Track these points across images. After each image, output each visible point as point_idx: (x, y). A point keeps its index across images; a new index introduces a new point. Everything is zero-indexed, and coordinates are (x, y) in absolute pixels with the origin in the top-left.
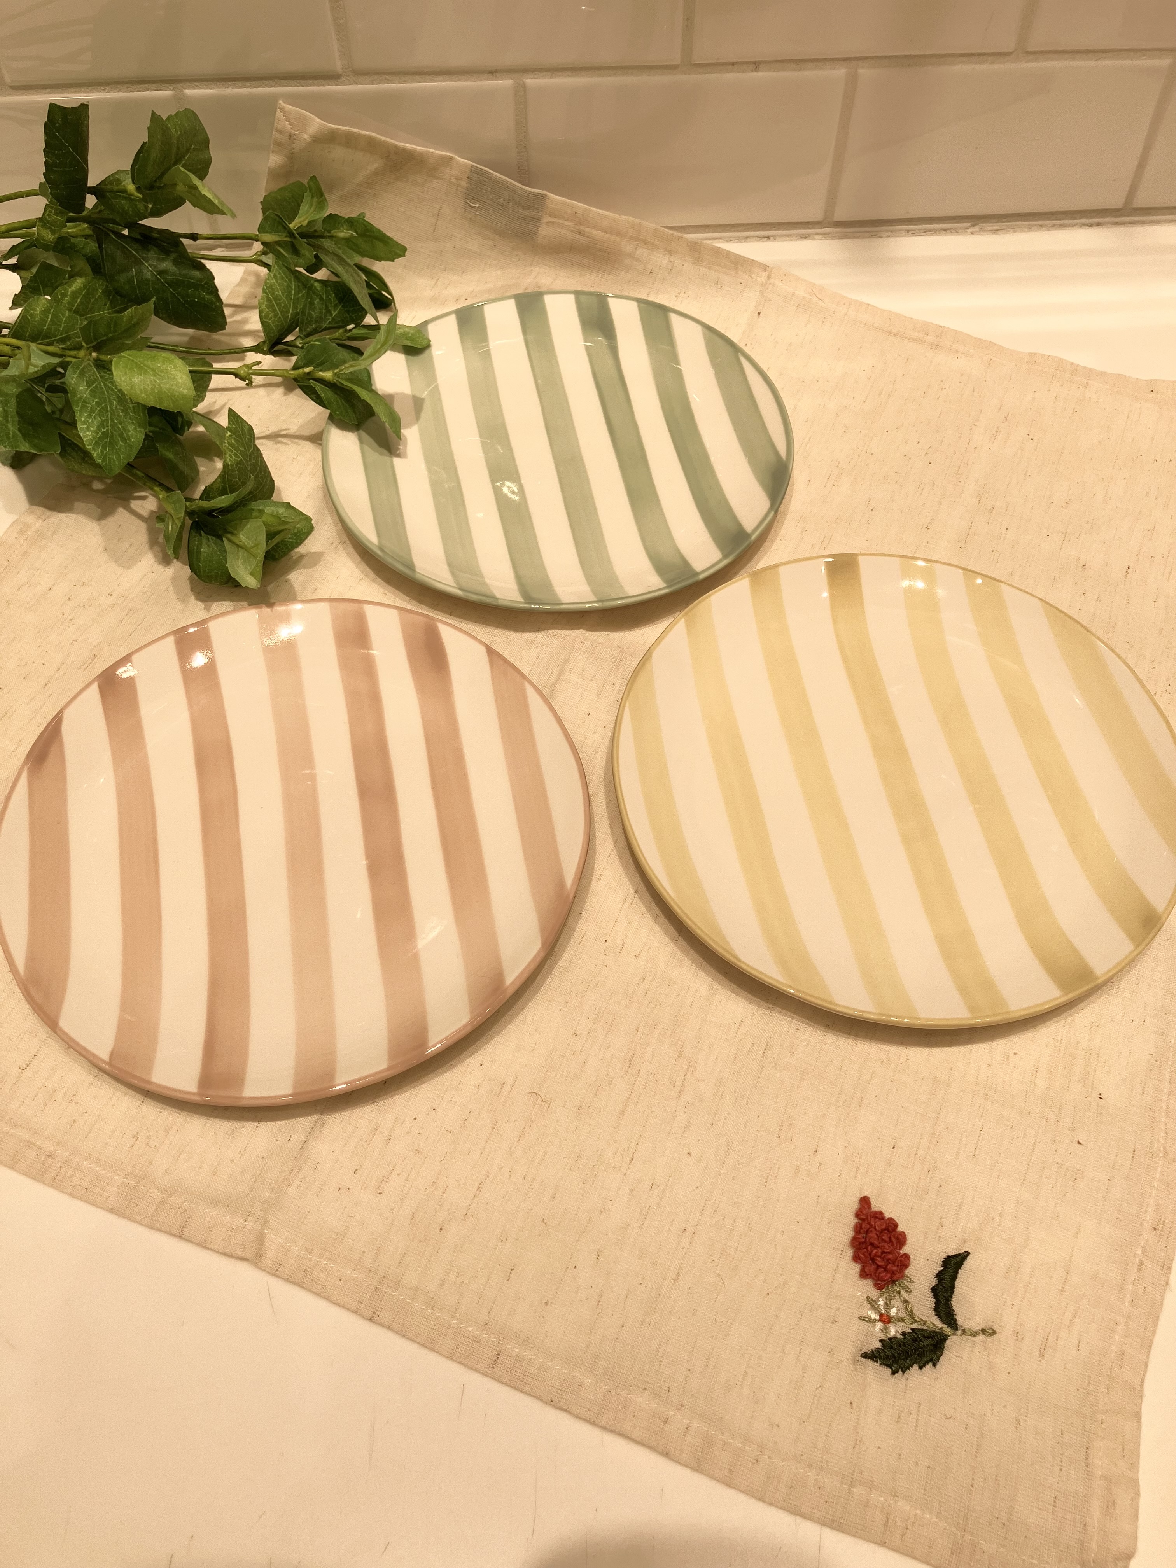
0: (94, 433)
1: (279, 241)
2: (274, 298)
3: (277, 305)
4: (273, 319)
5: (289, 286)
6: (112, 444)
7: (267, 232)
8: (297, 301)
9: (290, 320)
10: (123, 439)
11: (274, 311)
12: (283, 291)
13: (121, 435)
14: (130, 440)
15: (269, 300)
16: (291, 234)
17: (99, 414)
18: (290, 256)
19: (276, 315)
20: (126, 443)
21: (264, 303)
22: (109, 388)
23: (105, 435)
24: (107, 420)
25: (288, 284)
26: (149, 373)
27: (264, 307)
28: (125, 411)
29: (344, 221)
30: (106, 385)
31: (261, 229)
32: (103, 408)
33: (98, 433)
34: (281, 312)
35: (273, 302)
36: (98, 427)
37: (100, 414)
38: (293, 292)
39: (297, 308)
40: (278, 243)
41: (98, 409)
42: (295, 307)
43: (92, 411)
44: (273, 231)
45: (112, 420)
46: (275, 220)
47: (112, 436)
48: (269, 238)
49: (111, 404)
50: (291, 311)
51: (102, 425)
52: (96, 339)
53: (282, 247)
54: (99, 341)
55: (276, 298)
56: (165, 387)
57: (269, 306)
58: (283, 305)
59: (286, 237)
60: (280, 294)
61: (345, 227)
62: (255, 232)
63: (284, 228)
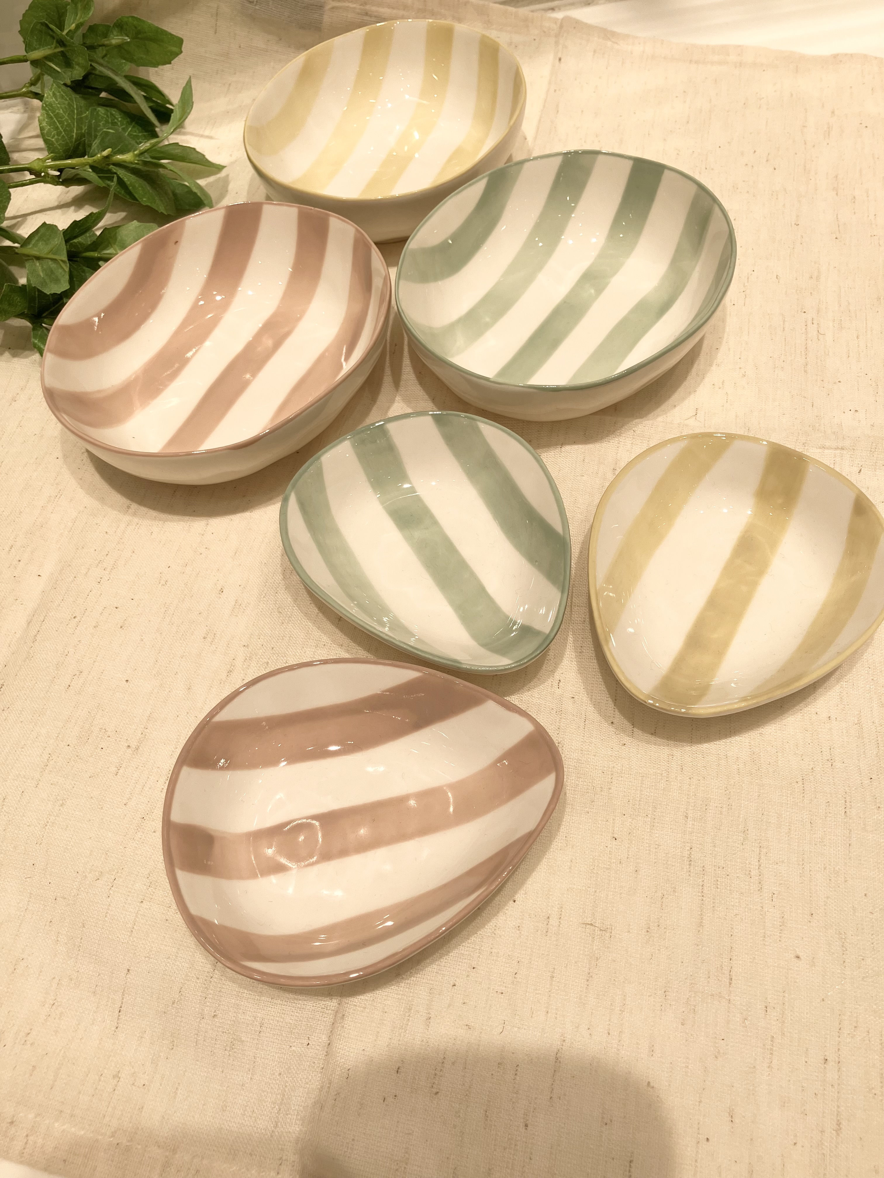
1: (50, 55)
2: (55, 115)
3: (60, 124)
4: (56, 137)
5: (70, 105)
7: (35, 49)
8: (80, 121)
9: (76, 140)
11: (57, 128)
12: (65, 110)
15: (49, 117)
16: (61, 43)
18: (63, 70)
19: (59, 134)
21: (44, 120)
25: (69, 103)
27: (44, 124)
29: (113, 26)
31: (29, 47)
34: (64, 131)
35: (55, 119)
38: (76, 111)
39: (81, 129)
40: (47, 58)
42: (79, 128)
44: (42, 44)
46: (41, 31)
48: (37, 54)
50: (75, 131)
53: (51, 61)
55: (57, 116)
57: (51, 123)
58: (66, 123)
59: (55, 48)
60: (62, 112)
61: (115, 33)
62: (21, 51)
63: (53, 38)
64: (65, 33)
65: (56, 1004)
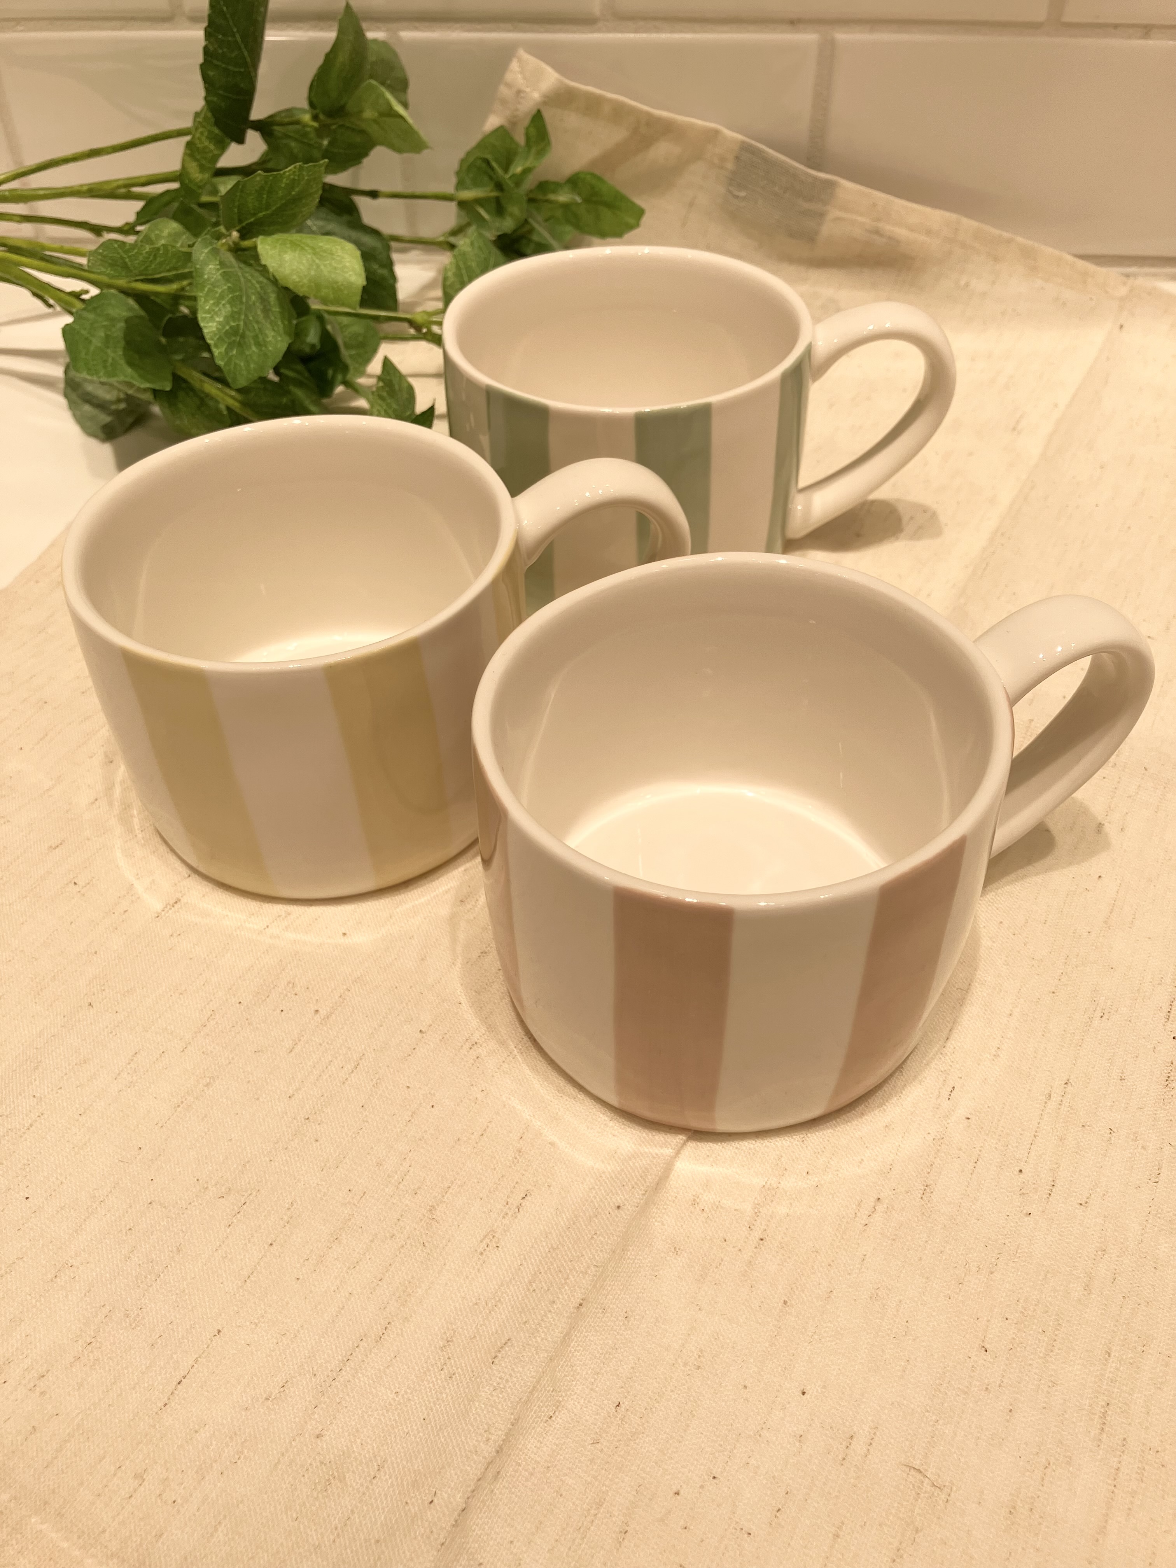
0: (220, 324)
1: (481, 198)
2: (465, 267)
6: (241, 345)
7: (467, 188)
10: (258, 344)
13: (256, 337)
14: (266, 347)
15: (458, 268)
16: (500, 186)
17: (229, 302)
18: (493, 220)
20: (261, 350)
21: (451, 269)
22: (250, 281)
23: (234, 331)
24: (239, 313)
26: (306, 250)
27: (450, 274)
28: (266, 311)
29: (566, 182)
30: (244, 277)
31: (461, 185)
32: (237, 296)
33: (224, 327)
35: (464, 271)
36: (226, 317)
37: (232, 302)
40: (478, 201)
41: (230, 296)
43: (221, 297)
44: (476, 184)
45: (246, 315)
46: (481, 169)
47: (243, 336)
48: (468, 194)
49: (249, 298)
51: (232, 316)
52: (240, 221)
53: (482, 206)
54: (244, 224)
56: (325, 271)
57: (458, 275)
59: (492, 191)
61: (566, 190)
62: (449, 188)
63: (491, 178)
64: (507, 176)
65: (93, 1344)
